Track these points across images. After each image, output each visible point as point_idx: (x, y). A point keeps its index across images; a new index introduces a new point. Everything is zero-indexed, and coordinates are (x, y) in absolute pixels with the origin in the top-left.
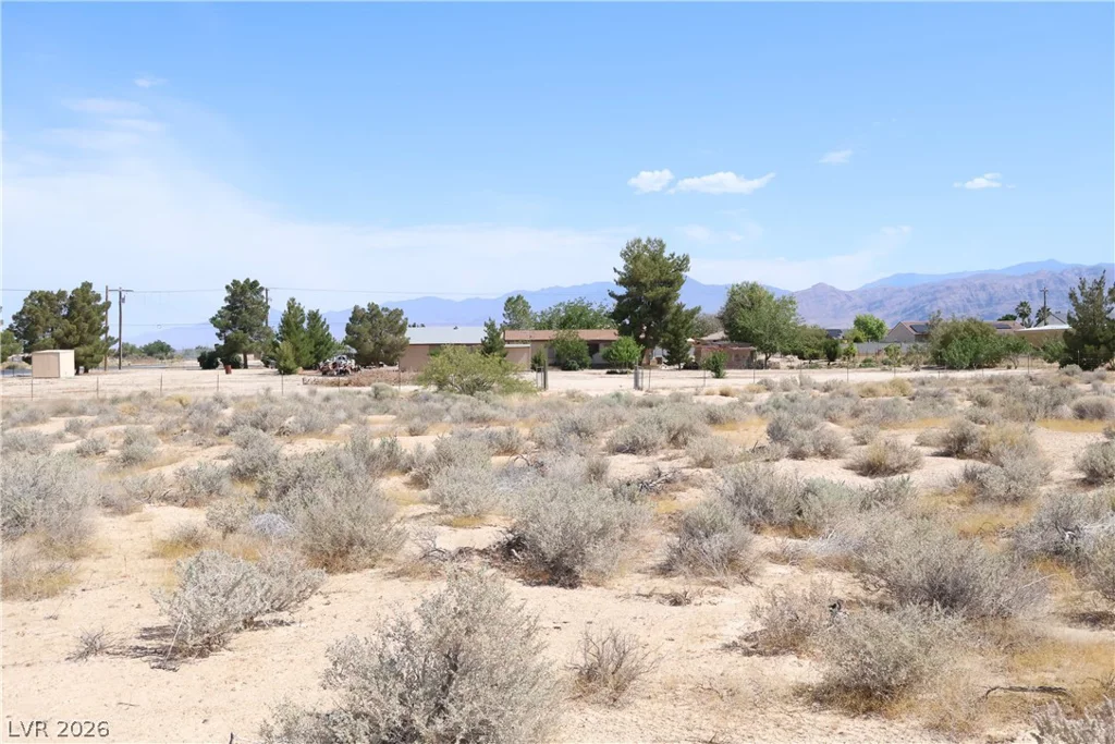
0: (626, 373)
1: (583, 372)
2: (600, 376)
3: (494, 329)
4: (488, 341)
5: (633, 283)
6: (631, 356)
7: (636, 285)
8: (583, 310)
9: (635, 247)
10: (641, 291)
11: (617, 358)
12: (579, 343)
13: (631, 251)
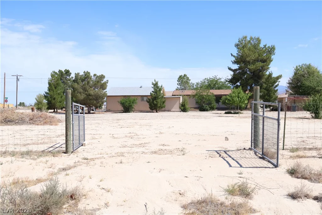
0: (237, 113)
1: (211, 112)
2: (219, 116)
3: (157, 86)
4: (154, 94)
5: (242, 61)
6: (241, 100)
7: (244, 62)
8: (217, 81)
9: (243, 41)
10: (247, 65)
11: (231, 102)
12: (210, 95)
13: (241, 43)
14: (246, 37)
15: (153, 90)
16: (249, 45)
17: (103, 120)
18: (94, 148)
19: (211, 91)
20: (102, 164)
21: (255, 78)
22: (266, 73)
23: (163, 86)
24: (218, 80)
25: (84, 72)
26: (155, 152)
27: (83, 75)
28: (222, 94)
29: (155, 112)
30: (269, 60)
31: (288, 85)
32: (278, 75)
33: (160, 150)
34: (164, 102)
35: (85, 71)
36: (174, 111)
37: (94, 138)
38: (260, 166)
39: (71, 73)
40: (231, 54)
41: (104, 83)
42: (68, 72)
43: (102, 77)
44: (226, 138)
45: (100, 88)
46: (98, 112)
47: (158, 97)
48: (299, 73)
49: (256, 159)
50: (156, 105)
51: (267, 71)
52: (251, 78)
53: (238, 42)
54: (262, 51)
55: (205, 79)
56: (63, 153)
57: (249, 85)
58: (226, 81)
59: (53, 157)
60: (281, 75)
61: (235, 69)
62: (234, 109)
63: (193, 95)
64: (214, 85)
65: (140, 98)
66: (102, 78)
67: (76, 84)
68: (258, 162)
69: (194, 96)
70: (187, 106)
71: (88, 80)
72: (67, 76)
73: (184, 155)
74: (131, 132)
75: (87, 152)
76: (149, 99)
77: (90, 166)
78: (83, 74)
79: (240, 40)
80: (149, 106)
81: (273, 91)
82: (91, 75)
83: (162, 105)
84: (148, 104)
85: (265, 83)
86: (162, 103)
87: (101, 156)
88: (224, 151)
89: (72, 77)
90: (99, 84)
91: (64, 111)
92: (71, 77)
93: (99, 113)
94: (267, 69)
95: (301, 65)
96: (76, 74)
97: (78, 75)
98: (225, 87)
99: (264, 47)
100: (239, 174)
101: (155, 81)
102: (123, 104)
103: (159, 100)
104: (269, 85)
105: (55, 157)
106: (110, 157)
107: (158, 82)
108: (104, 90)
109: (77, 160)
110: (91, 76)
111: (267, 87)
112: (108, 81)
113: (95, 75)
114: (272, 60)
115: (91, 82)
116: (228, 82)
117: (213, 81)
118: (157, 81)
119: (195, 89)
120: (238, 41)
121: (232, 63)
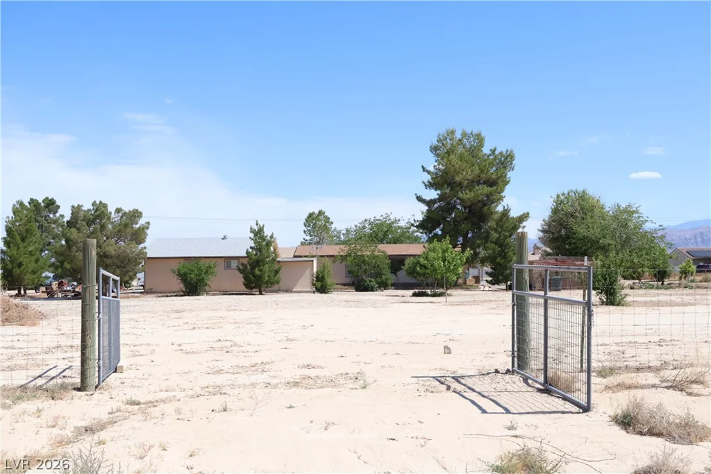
0: (440, 295)
1: (382, 293)
2: (401, 301)
3: (263, 236)
4: (254, 252)
5: (445, 182)
6: (449, 267)
7: (449, 184)
8: (390, 225)
9: (448, 140)
10: (457, 192)
11: (428, 271)
12: (378, 256)
13: (443, 144)
14: (453, 132)
15: (253, 245)
16: (460, 149)
17: (143, 312)
18: (146, 376)
19: (381, 247)
20: (180, 414)
21: (474, 219)
22: (497, 210)
23: (274, 236)
24: (393, 223)
25: (94, 204)
26: (296, 384)
27: (89, 210)
28: (404, 253)
29: (258, 293)
30: (502, 181)
31: (541, 234)
32: (522, 214)
33: (304, 379)
34: (277, 272)
35: (95, 202)
36: (298, 292)
37: (137, 353)
38: (548, 410)
39: (59, 207)
40: (423, 167)
41: (139, 229)
42: (51, 204)
43: (136, 214)
44: (446, 347)
45: (131, 240)
46: (125, 295)
47: (263, 261)
48: (562, 210)
49: (532, 394)
50: (259, 278)
51: (497, 206)
52: (466, 219)
53: (438, 141)
54: (488, 162)
55: (366, 220)
56: (74, 389)
57: (460, 233)
58: (413, 225)
59: (51, 401)
60: (528, 214)
61: (431, 200)
62: (432, 285)
63: (341, 256)
64: (386, 234)
65: (222, 263)
66: (135, 216)
67: (74, 230)
68: (541, 401)
69: (344, 258)
70: (329, 281)
71: (103, 221)
72: (50, 212)
73: (365, 387)
74: (221, 339)
75: (132, 386)
76: (243, 264)
77: (153, 421)
78: (92, 208)
79: (442, 138)
80: (243, 280)
81: (513, 248)
82: (109, 210)
83: (273, 278)
84: (242, 275)
85: (495, 230)
86: (273, 273)
87: (170, 394)
88: (453, 378)
89: (62, 216)
90: (129, 230)
91: (43, 292)
92: (58, 215)
93: (128, 297)
94: (499, 200)
95: (566, 192)
96: (73, 207)
97: (79, 210)
98: (409, 238)
99: (490, 152)
100: (509, 429)
101: (257, 224)
102: (183, 277)
103: (266, 268)
104: (504, 235)
105: (58, 401)
106: (192, 397)
107: (263, 227)
108: (140, 244)
109: (114, 405)
110: (110, 213)
111: (499, 238)
112: (148, 223)
113: (118, 210)
114: (509, 182)
115: (110, 226)
116: (417, 227)
117: (382, 225)
118: (261, 226)
119: (343, 243)
120: (437, 138)
121: (424, 187)
